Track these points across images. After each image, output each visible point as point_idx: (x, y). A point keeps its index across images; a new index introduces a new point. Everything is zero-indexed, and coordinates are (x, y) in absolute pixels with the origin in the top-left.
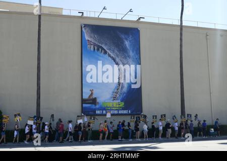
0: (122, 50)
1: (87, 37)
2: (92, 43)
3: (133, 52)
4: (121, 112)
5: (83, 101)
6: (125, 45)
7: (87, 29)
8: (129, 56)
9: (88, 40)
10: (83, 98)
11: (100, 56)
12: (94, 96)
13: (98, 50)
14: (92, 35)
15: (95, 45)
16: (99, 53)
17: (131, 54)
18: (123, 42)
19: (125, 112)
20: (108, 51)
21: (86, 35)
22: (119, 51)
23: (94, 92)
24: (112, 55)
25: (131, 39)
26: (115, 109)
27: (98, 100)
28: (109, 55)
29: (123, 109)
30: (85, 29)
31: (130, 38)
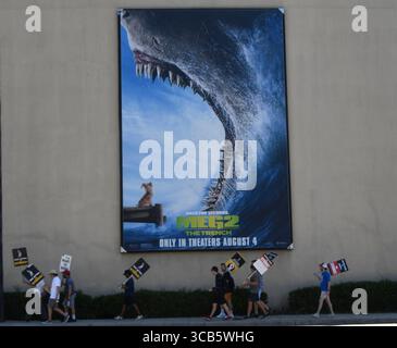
0: (232, 70)
1: (133, 44)
2: (147, 59)
3: (265, 75)
4: (229, 242)
5: (126, 215)
6: (243, 57)
7: (134, 21)
8: (253, 89)
9: (137, 52)
10: (125, 205)
11: (170, 92)
12: (154, 201)
13: (164, 75)
14: (149, 37)
15: (155, 63)
16: (166, 84)
17: (260, 80)
18: (234, 50)
19: (242, 241)
20: (190, 76)
21: (129, 36)
22: (225, 74)
23: (154, 190)
24: (204, 86)
25: (257, 41)
26: (213, 233)
27: (165, 212)
28: (197, 89)
29: (237, 234)
30: (128, 22)
31: (257, 36)
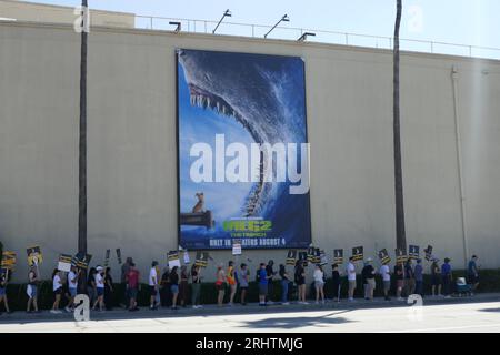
0: (267, 105)
1: (188, 78)
2: (200, 91)
3: (290, 109)
4: (264, 242)
5: (182, 219)
6: (274, 94)
7: (189, 60)
8: (281, 120)
9: (192, 85)
10: (183, 210)
11: (218, 119)
12: (205, 208)
13: (213, 105)
14: (200, 73)
15: (206, 94)
16: (214, 112)
17: (286, 113)
18: (267, 88)
19: (274, 242)
20: (234, 107)
21: (185, 71)
22: (260, 107)
23: (205, 198)
24: (244, 116)
25: (285, 81)
26: (252, 235)
27: (214, 217)
28: (238, 118)
29: (270, 235)
30: (185, 60)
31: (284, 79)
